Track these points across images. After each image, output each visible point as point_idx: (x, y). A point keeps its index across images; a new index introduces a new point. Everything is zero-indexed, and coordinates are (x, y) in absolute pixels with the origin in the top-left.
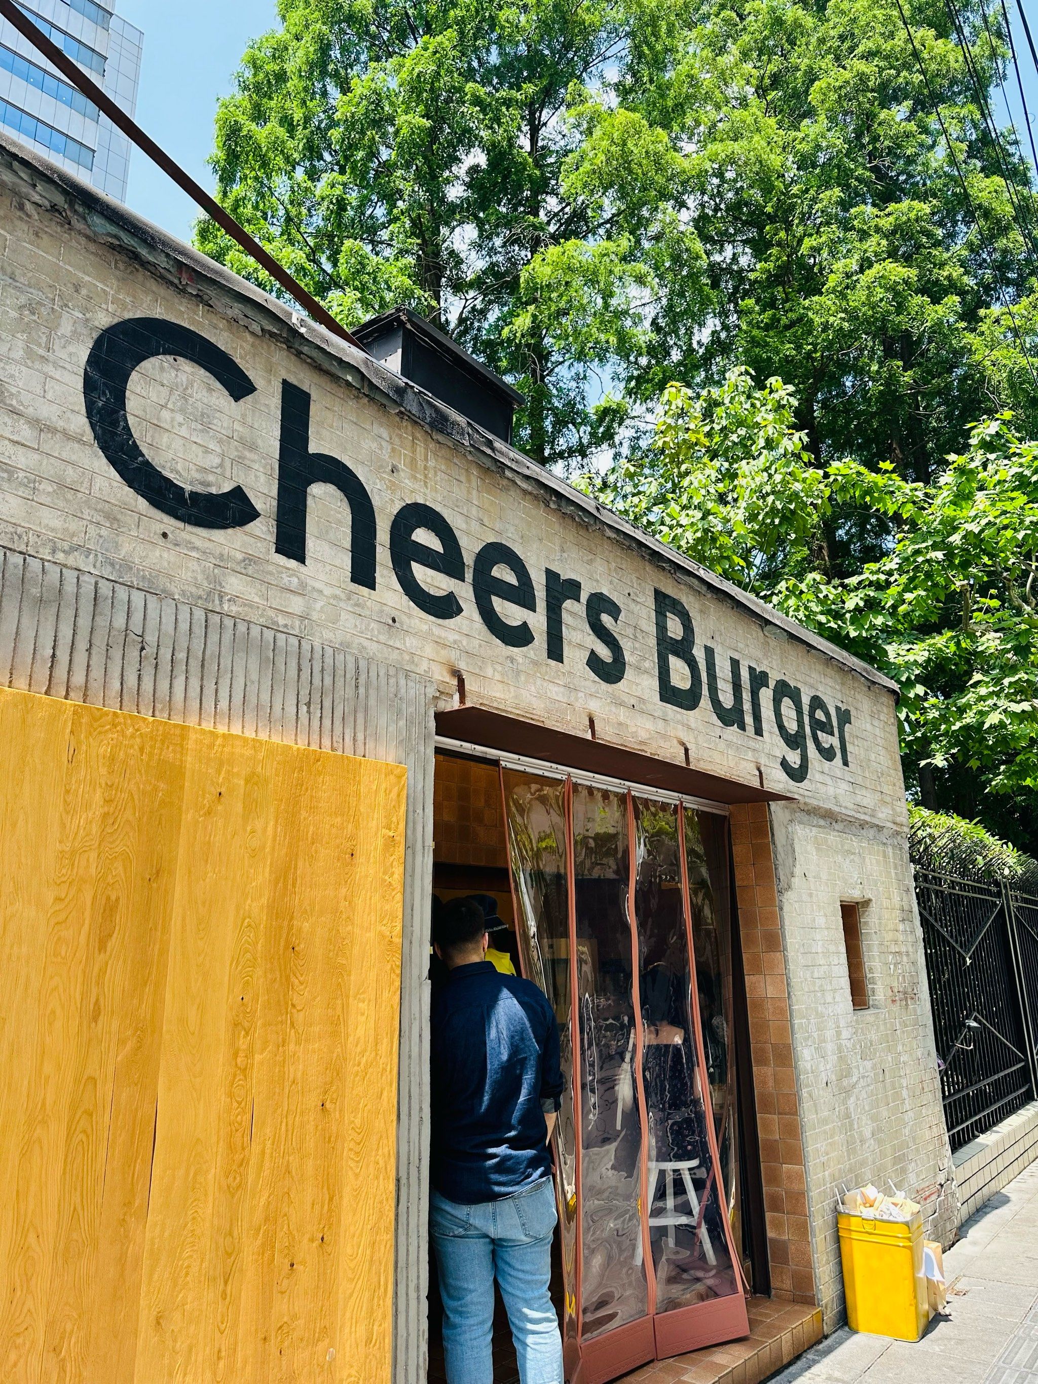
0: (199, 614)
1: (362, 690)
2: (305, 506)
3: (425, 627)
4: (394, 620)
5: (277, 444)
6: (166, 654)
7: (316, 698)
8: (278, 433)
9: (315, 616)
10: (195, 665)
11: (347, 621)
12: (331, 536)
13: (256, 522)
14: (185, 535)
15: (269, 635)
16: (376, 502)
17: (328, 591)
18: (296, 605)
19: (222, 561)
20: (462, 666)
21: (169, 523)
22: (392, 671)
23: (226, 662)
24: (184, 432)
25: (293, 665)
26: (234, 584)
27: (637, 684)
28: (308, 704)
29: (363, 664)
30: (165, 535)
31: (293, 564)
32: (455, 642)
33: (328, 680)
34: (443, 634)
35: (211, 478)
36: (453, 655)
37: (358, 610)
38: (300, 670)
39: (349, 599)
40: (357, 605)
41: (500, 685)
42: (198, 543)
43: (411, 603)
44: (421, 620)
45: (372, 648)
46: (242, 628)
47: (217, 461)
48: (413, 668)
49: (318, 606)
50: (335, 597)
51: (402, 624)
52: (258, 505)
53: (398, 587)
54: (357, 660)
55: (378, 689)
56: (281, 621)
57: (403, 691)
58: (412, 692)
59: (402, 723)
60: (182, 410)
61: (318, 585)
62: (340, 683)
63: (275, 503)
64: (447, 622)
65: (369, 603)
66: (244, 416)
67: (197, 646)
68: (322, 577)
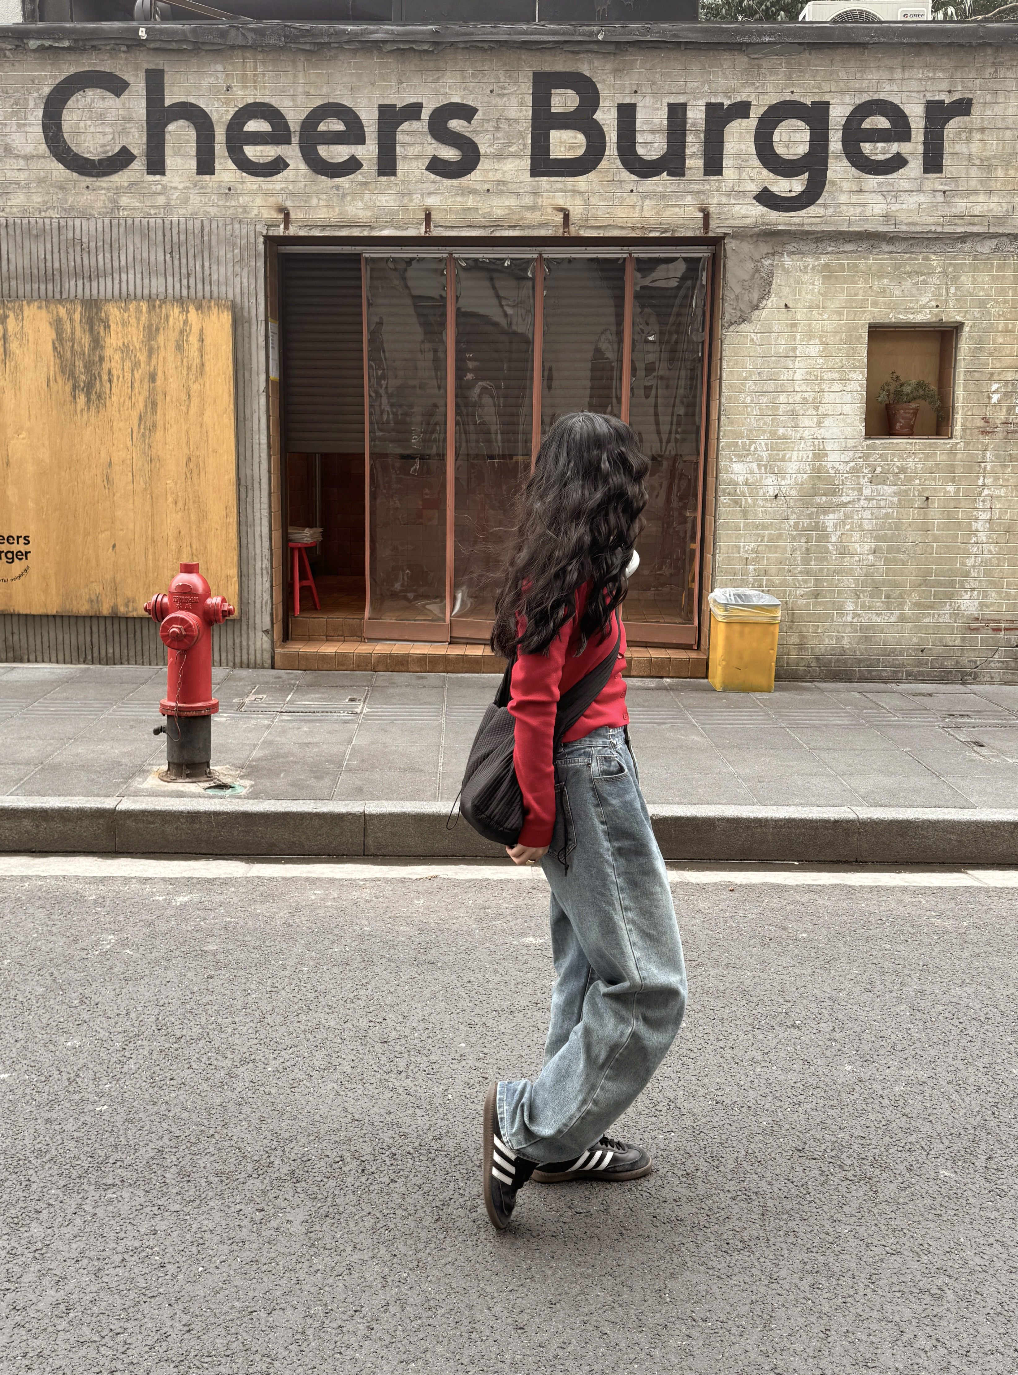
0: (107, 221)
1: (206, 238)
2: (164, 140)
3: (255, 187)
4: (230, 189)
5: (145, 111)
6: (93, 245)
7: (176, 248)
8: (144, 105)
9: (173, 203)
10: (107, 247)
11: (195, 200)
12: (182, 152)
13: (135, 162)
14: (98, 184)
15: (145, 221)
16: (214, 117)
17: (180, 186)
18: (161, 200)
19: (118, 191)
20: (288, 204)
21: (88, 180)
22: (228, 221)
23: (123, 241)
24: (92, 129)
25: (160, 233)
26: (125, 200)
27: (496, 170)
28: (171, 253)
29: (206, 223)
30: (88, 187)
31: (158, 177)
32: (282, 189)
33: (183, 237)
34: (271, 187)
35: (108, 148)
36: (280, 199)
37: (202, 191)
38: (164, 236)
39: (195, 186)
40: (201, 188)
41: (324, 210)
42: (104, 185)
43: (244, 174)
44: (252, 183)
45: (213, 211)
46: (130, 222)
47: (111, 137)
48: (245, 215)
49: (174, 197)
50: (185, 188)
51: (236, 190)
52: (135, 152)
53: (234, 167)
54: (202, 222)
55: (218, 234)
56: (152, 212)
57: (237, 232)
58: (245, 231)
59: (237, 251)
60: (90, 118)
61: (173, 185)
62: (190, 237)
63: (145, 147)
64: (274, 178)
65: (210, 185)
66: (124, 104)
67: (107, 237)
68: (177, 179)
